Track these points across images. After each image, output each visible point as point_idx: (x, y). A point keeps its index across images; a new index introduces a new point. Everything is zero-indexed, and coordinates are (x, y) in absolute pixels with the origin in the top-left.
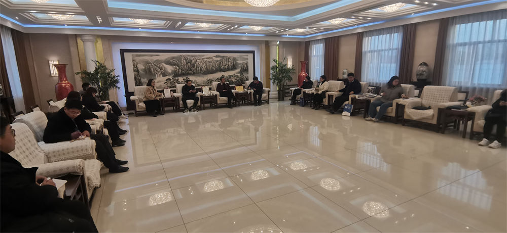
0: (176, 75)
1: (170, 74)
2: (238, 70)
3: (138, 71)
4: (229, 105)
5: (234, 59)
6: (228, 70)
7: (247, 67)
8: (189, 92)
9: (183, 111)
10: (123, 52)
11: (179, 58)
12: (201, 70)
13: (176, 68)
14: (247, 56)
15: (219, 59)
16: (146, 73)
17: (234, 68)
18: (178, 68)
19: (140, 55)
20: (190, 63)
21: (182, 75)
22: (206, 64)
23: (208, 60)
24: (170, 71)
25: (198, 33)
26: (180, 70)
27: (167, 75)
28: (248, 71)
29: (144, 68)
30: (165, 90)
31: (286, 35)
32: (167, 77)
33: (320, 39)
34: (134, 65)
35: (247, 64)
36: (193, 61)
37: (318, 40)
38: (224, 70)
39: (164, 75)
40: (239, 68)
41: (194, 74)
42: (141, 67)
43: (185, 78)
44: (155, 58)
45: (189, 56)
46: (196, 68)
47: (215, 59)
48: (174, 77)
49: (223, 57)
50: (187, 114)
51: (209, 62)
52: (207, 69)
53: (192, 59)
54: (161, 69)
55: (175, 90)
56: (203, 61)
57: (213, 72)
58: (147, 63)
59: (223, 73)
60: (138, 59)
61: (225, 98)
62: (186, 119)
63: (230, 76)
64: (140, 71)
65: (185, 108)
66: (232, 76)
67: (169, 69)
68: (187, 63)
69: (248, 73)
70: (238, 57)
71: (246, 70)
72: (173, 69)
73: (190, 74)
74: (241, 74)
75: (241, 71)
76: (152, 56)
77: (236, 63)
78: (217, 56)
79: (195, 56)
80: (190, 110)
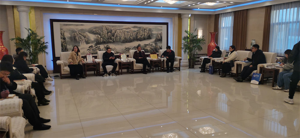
0: (98, 43)
1: (92, 42)
2: (153, 40)
3: (64, 39)
4: (144, 71)
5: (150, 30)
6: (144, 39)
7: (161, 37)
8: (109, 58)
9: (102, 75)
10: (52, 21)
11: (101, 28)
12: (120, 39)
13: (98, 37)
14: (162, 27)
15: (136, 29)
16: (72, 40)
17: (149, 38)
18: (100, 37)
19: (67, 25)
20: (111, 33)
21: (104, 43)
22: (124, 34)
23: (126, 30)
24: (93, 40)
25: (119, 6)
26: (102, 39)
27: (89, 43)
28: (162, 41)
29: (70, 36)
30: (88, 56)
31: (197, 8)
32: (90, 45)
33: (230, 12)
34: (61, 33)
35: (161, 34)
36: (113, 31)
37: (228, 13)
38: (140, 40)
39: (87, 43)
40: (153, 38)
41: (114, 42)
42: (67, 35)
43: (106, 45)
44: (80, 28)
45: (110, 26)
46: (116, 37)
47: (133, 29)
48: (96, 44)
49: (140, 28)
50: (106, 78)
51: (128, 32)
52: (125, 38)
53: (112, 29)
54: (85, 37)
55: (97, 56)
56: (122, 31)
57: (130, 41)
58: (73, 31)
59: (139, 43)
60: (65, 28)
61: (141, 65)
62: (106, 82)
63: (146, 45)
64: (67, 39)
65: (105, 72)
66: (147, 45)
67: (92, 37)
68: (108, 33)
69: (162, 43)
70: (153, 28)
71: (160, 40)
72: (96, 38)
73: (110, 42)
74: (156, 44)
75: (155, 41)
76: (77, 25)
77: (151, 33)
78: (134, 27)
79: (115, 26)
80: (109, 75)
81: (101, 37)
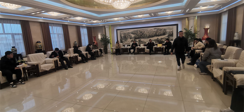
0: (135, 38)
1: (133, 38)
2: (167, 35)
3: (121, 37)
4: (150, 53)
5: (165, 30)
6: (161, 35)
10: (117, 30)
11: (137, 31)
12: (147, 36)
13: (135, 35)
14: (173, 27)
16: (124, 38)
17: (164, 34)
19: (122, 31)
20: (142, 33)
21: (138, 38)
22: (149, 33)
23: (150, 31)
28: (173, 35)
29: (123, 36)
34: (120, 35)
35: (172, 32)
38: (158, 36)
39: (131, 39)
42: (122, 35)
44: (127, 32)
45: (141, 30)
46: (144, 35)
47: (154, 30)
49: (158, 29)
51: (151, 32)
52: (149, 35)
53: (143, 31)
54: (129, 36)
56: (147, 32)
57: (152, 37)
58: (125, 34)
60: (122, 32)
63: (162, 39)
64: (122, 37)
67: (133, 36)
68: (140, 33)
69: (173, 37)
70: (167, 28)
73: (142, 38)
76: (126, 31)
78: (155, 29)
79: (144, 29)
80: (132, 54)
81: (137, 36)
